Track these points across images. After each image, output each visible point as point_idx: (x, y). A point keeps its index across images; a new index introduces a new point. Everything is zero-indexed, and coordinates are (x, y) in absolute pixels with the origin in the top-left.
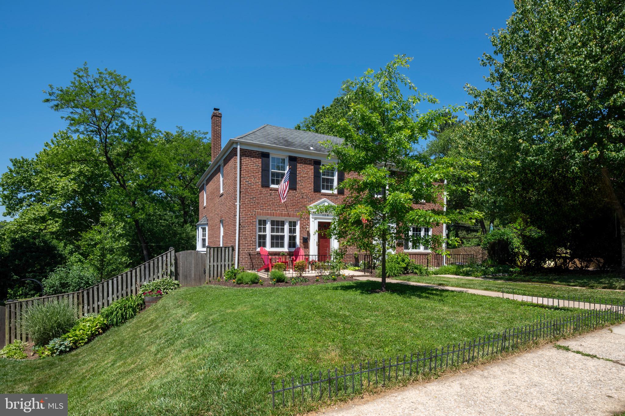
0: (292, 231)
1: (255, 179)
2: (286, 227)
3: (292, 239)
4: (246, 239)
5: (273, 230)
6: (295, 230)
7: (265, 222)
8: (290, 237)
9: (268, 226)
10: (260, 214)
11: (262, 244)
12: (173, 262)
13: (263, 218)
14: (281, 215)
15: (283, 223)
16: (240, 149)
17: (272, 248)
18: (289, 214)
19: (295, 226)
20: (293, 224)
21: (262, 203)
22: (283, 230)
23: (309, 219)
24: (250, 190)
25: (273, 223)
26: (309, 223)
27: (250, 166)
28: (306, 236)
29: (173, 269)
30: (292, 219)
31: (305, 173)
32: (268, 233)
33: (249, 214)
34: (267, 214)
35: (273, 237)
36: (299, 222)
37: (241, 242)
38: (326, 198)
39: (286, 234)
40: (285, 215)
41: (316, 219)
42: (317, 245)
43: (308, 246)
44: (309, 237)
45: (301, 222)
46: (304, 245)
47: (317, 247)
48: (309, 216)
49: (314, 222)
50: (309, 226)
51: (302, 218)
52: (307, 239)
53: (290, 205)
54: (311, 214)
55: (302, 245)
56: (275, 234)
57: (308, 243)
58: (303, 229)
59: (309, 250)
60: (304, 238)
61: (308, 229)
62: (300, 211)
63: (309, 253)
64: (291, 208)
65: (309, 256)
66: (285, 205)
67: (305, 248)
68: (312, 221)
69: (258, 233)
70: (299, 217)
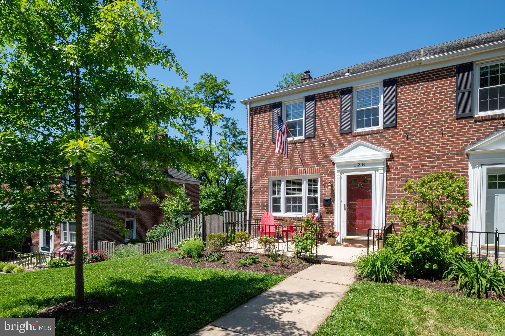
0: (312, 191)
1: (266, 136)
2: (305, 186)
3: (313, 201)
4: (258, 203)
5: (288, 192)
6: (316, 189)
7: (279, 183)
8: (310, 199)
9: (283, 187)
10: (271, 174)
11: (276, 209)
12: (201, 224)
13: (277, 178)
14: (295, 172)
15: (300, 182)
16: (250, 108)
17: (288, 213)
18: (305, 170)
19: (316, 184)
20: (313, 182)
21: (274, 162)
22: (300, 191)
23: (333, 173)
24: (261, 150)
25: (288, 183)
26: (334, 178)
27: (261, 123)
28: (329, 197)
29: (201, 231)
30: (313, 176)
31: (328, 112)
32: (282, 195)
33: (261, 176)
34: (279, 173)
35: (288, 200)
36: (320, 179)
37: (253, 206)
38: (361, 139)
39: (304, 195)
40: (301, 172)
41: (342, 172)
42: (345, 210)
43: (332, 211)
44: (334, 198)
45: (322, 179)
46: (326, 209)
47: (346, 212)
48: (334, 170)
49: (341, 176)
50: (334, 183)
51: (324, 173)
52: (330, 202)
53: (307, 159)
54: (335, 166)
55: (323, 209)
56: (291, 196)
57: (332, 206)
58: (324, 187)
59: (334, 215)
60: (324, 200)
61: (330, 187)
62: (320, 164)
63: (334, 220)
64: (309, 163)
65: (334, 224)
66: (301, 159)
67: (327, 213)
68: (338, 176)
69: (271, 196)
70: (319, 173)
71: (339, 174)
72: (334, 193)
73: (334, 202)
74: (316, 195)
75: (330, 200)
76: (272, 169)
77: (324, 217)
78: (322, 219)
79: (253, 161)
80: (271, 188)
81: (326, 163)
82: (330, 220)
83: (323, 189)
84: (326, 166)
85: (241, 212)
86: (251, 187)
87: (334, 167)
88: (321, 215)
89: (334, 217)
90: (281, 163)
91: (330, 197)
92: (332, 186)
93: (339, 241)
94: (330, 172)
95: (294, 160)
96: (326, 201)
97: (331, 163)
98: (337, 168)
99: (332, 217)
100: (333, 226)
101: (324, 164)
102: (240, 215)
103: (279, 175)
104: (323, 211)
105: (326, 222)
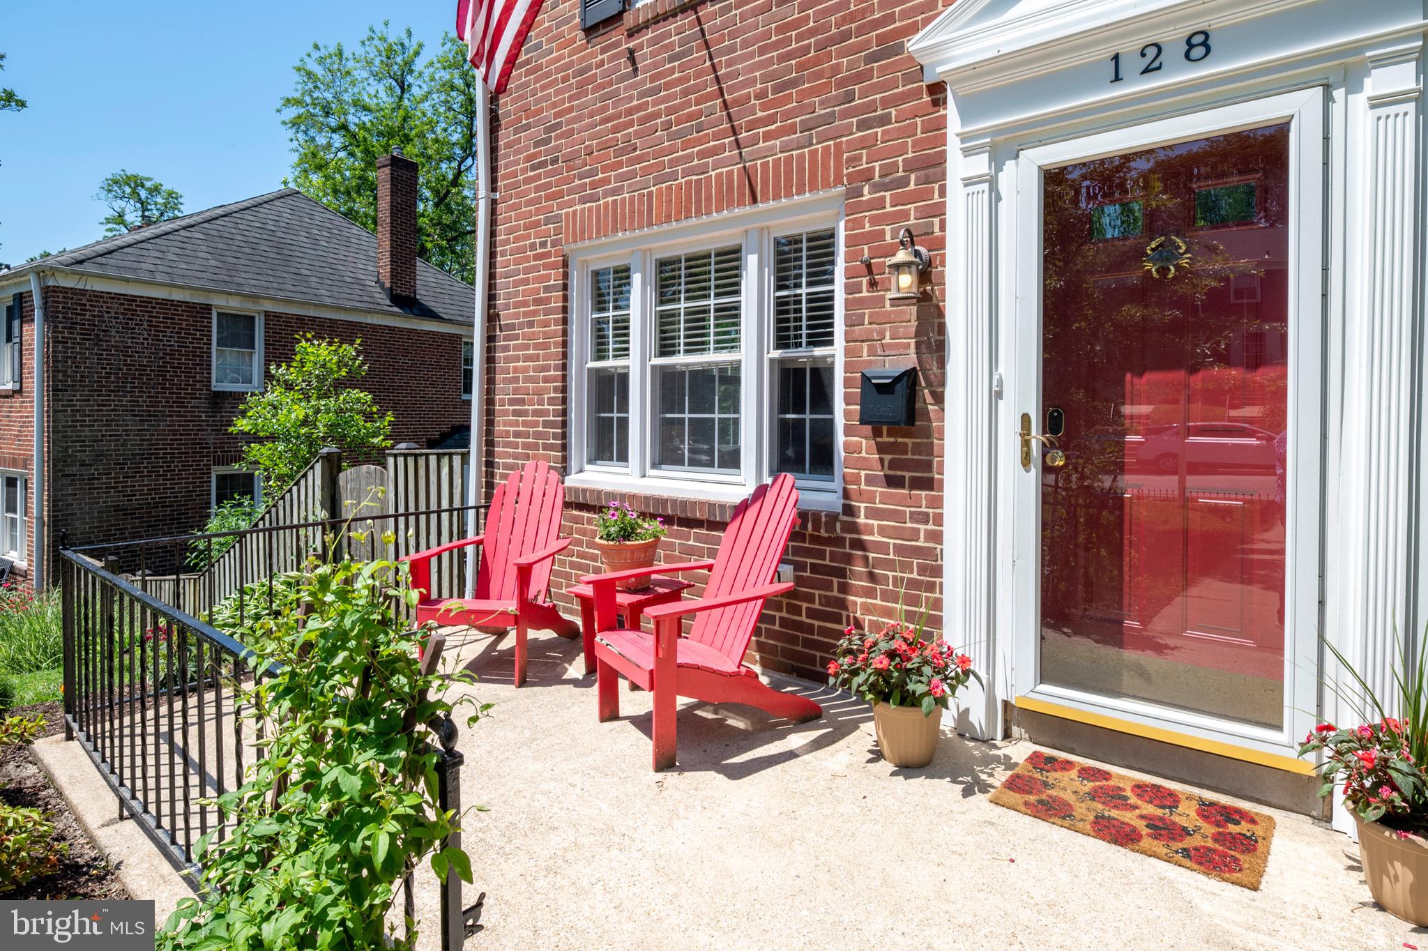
0: (800, 320)
2: (754, 293)
3: (804, 394)
5: (665, 336)
6: (822, 310)
7: (620, 281)
8: (783, 379)
9: (640, 305)
11: (618, 438)
12: (318, 511)
15: (726, 269)
17: (666, 472)
18: (749, 175)
19: (821, 273)
20: (803, 261)
22: (728, 326)
23: (933, 167)
25: (665, 278)
26: (940, 208)
28: (907, 359)
30: (801, 215)
32: (637, 358)
33: (533, 247)
35: (666, 388)
36: (843, 225)
39: (753, 352)
40: (726, 197)
41: (1006, 146)
42: (1026, 460)
43: (928, 466)
44: (942, 363)
45: (858, 223)
46: (881, 449)
47: (1032, 478)
48: (943, 140)
49: (993, 183)
50: (940, 244)
51: (867, 176)
52: (912, 396)
53: (761, 95)
54: (951, 111)
55: (866, 446)
56: (680, 359)
57: (927, 433)
58: (873, 284)
59: (938, 503)
60: (866, 379)
61: (906, 281)
62: (846, 114)
63: (937, 537)
64: (771, 120)
65: (937, 571)
66: (725, 105)
67: (892, 482)
68: (968, 182)
69: (583, 362)
70: (838, 181)
71: (980, 164)
72: (942, 329)
73: (939, 399)
74: (819, 351)
75: (910, 377)
76: (583, 201)
77: (872, 513)
78: (853, 528)
79: (501, 163)
80: (582, 314)
81: (886, 103)
82: (915, 535)
83: (862, 303)
84: (885, 120)
85: (451, 455)
86: (492, 317)
87: (941, 124)
88: (846, 494)
89: (939, 520)
90: (622, 152)
91: (909, 360)
92: (926, 273)
93: (978, 717)
94: (910, 167)
95: (690, 117)
96: (881, 388)
97: (916, 94)
98: (965, 117)
99: (924, 518)
100: (931, 587)
101: (871, 107)
102: (445, 471)
103: (615, 230)
104: (863, 464)
105: (882, 548)
